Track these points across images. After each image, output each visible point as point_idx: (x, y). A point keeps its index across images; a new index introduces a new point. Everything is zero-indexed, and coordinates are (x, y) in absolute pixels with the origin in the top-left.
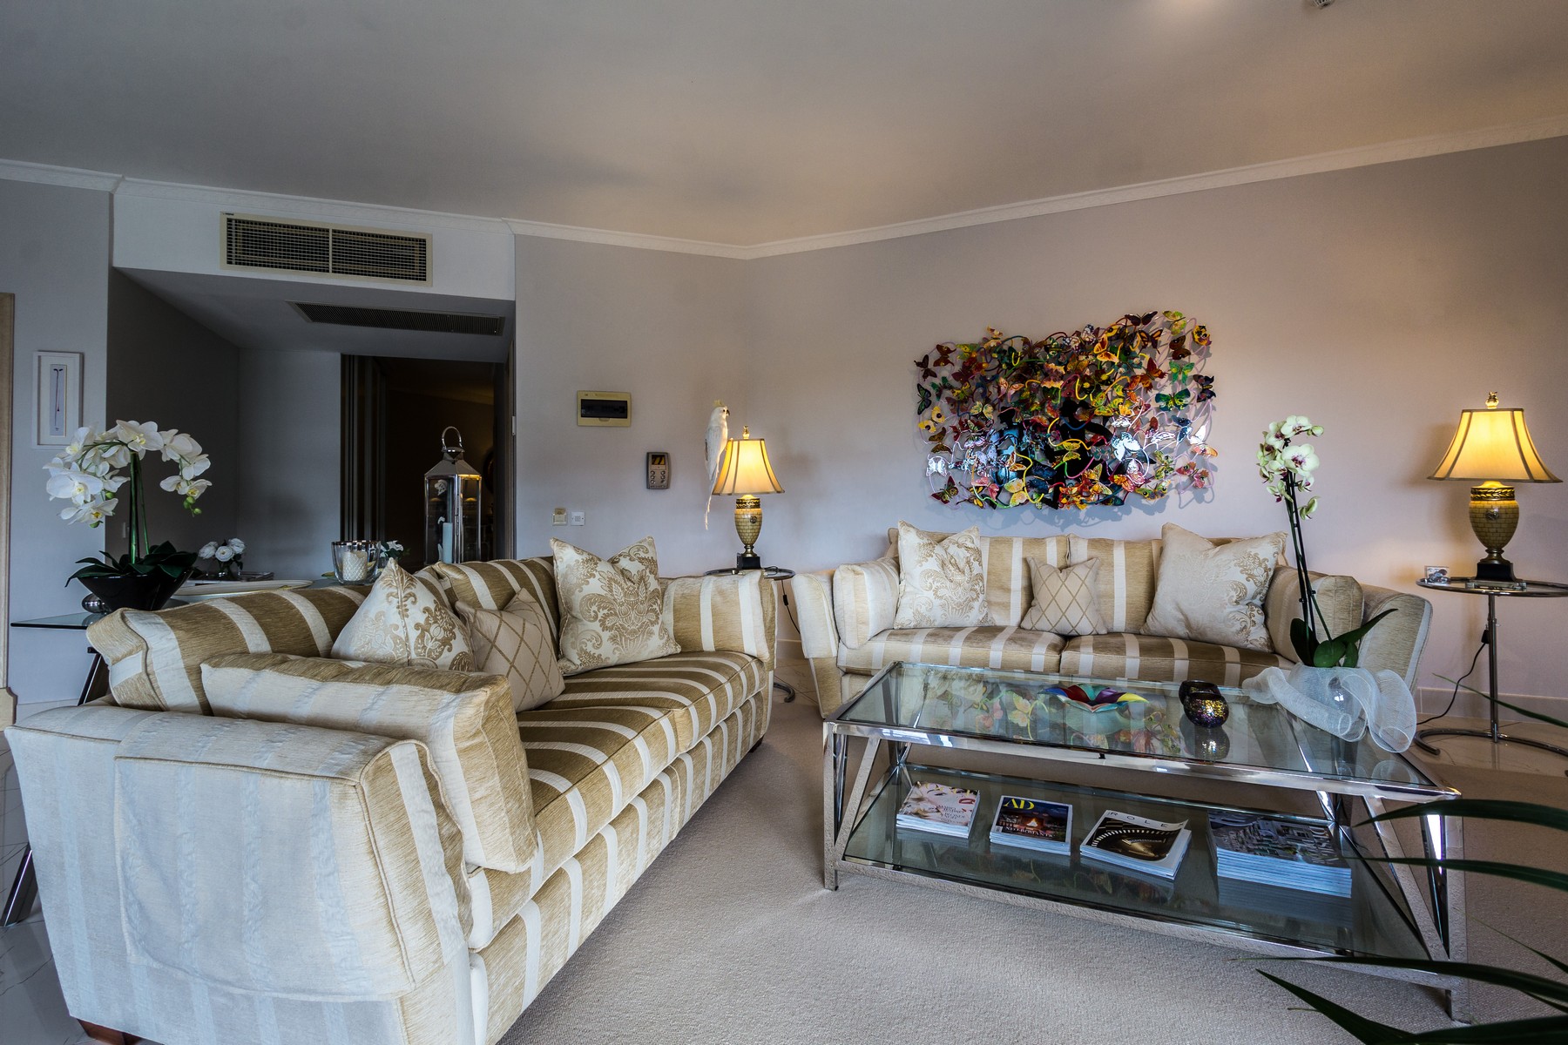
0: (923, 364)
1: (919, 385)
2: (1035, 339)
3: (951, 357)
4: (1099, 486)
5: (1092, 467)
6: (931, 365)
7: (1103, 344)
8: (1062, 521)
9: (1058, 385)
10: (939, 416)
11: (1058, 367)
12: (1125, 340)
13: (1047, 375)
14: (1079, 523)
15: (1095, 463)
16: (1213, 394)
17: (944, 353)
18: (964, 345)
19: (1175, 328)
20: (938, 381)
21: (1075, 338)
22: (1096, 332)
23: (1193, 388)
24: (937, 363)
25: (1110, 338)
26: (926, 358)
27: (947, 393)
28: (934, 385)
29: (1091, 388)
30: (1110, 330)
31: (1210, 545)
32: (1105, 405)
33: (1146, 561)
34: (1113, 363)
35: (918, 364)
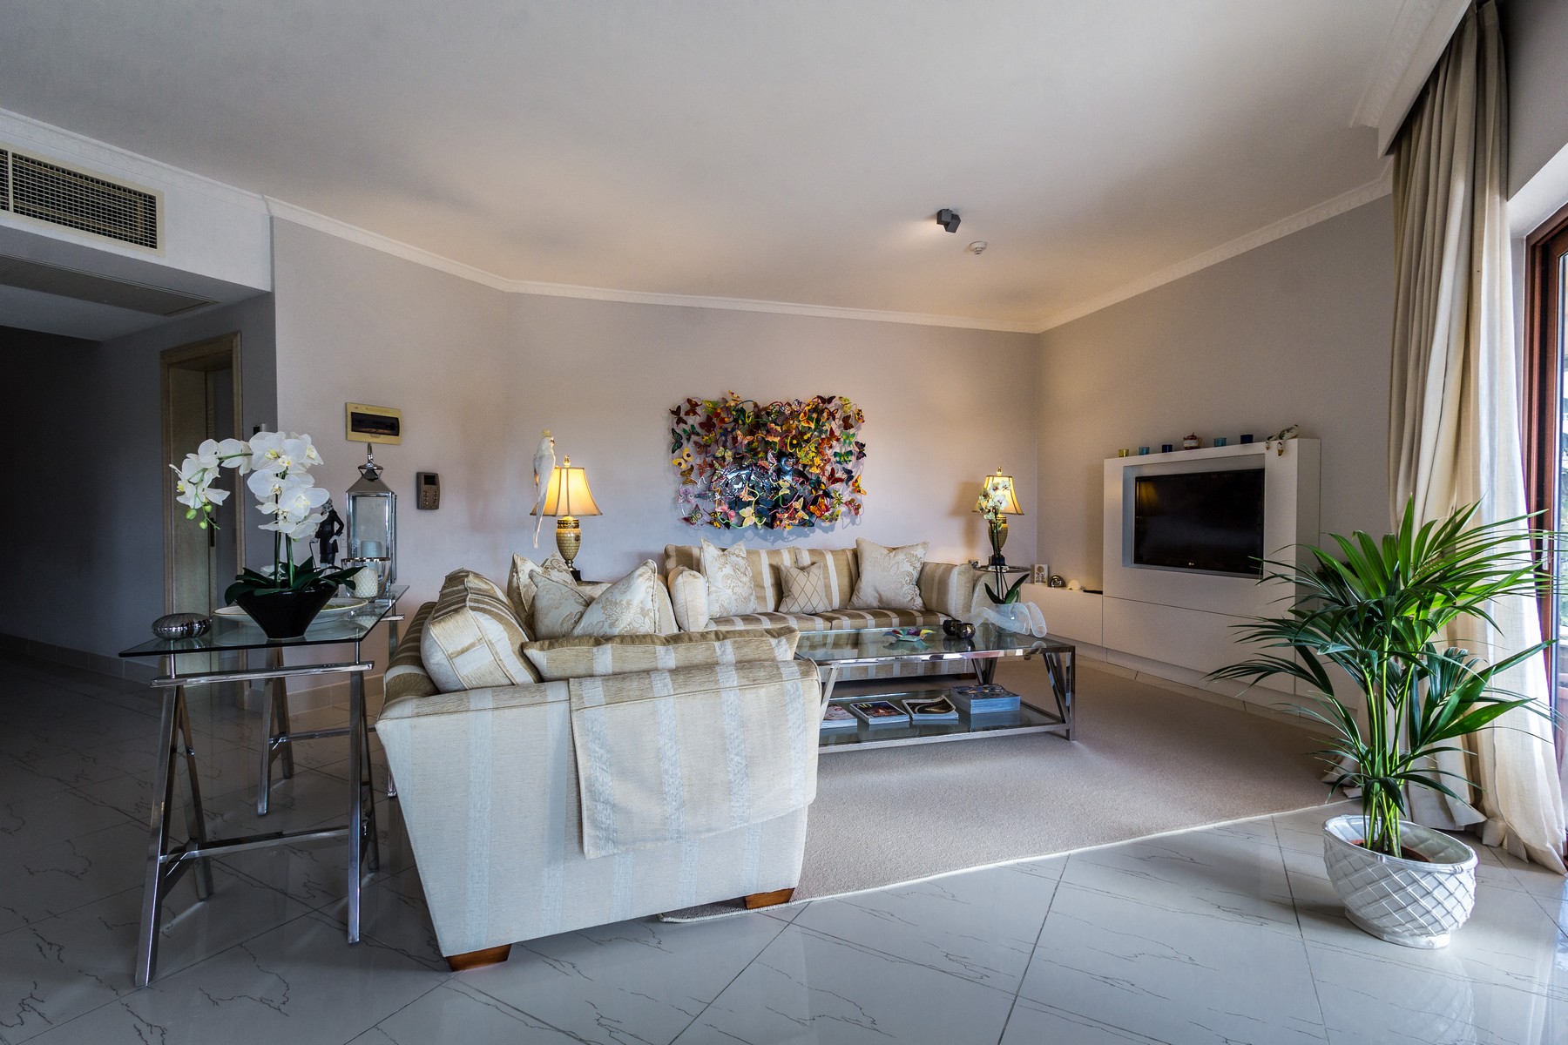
0: (676, 412)
1: (673, 429)
2: (762, 405)
3: (698, 410)
4: (801, 514)
5: (797, 500)
6: (682, 414)
7: (805, 413)
8: (772, 538)
9: (777, 440)
10: (688, 455)
11: (777, 427)
12: (818, 413)
13: (769, 432)
14: (783, 539)
15: (799, 497)
16: (865, 455)
17: (693, 406)
18: (708, 402)
19: (845, 409)
20: (687, 428)
21: (788, 408)
22: (800, 404)
23: (856, 449)
24: (687, 413)
25: (809, 410)
26: (679, 407)
27: (694, 438)
28: (684, 431)
29: (798, 444)
30: (809, 405)
31: (886, 552)
32: (805, 456)
33: (845, 563)
34: (810, 428)
35: (673, 412)
